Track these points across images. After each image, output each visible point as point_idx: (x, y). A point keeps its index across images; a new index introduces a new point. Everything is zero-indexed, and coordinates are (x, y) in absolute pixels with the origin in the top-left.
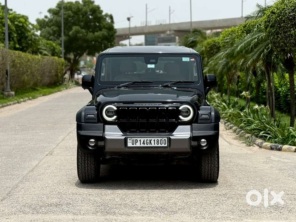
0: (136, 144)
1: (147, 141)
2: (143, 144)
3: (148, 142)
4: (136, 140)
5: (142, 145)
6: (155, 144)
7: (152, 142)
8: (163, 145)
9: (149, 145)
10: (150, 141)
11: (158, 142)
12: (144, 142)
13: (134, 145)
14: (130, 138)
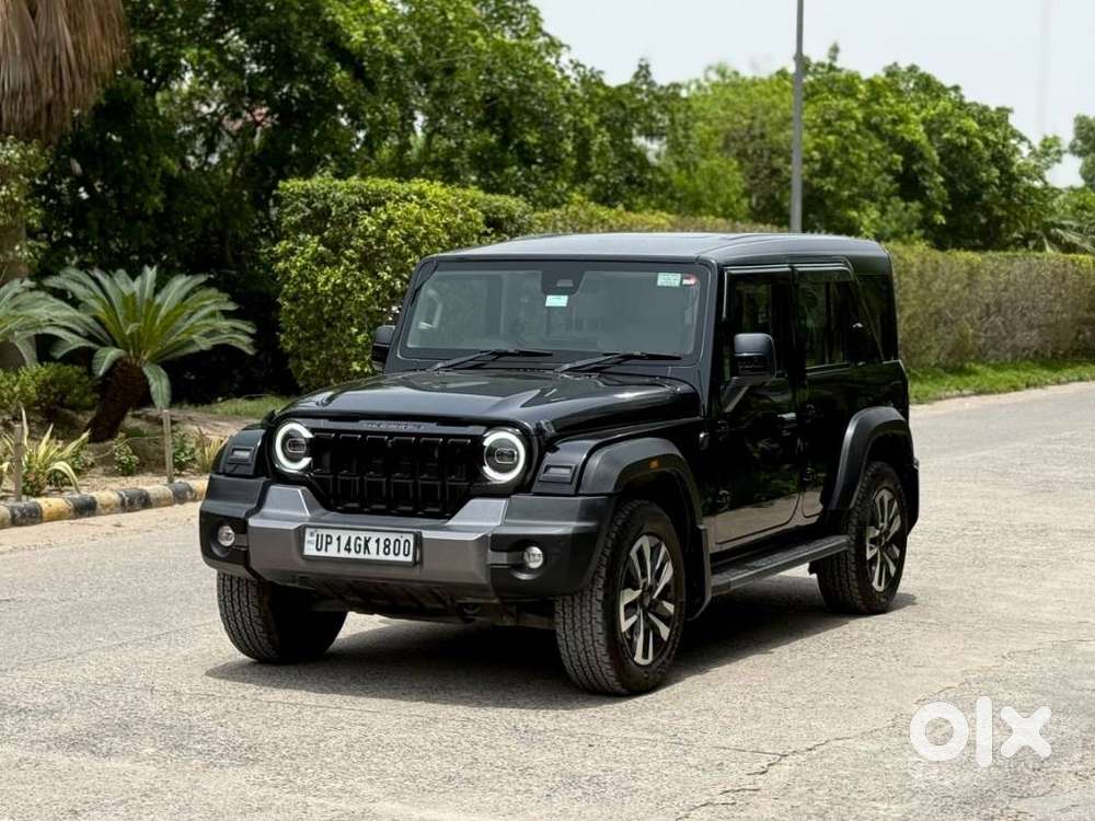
0: (326, 550)
1: (358, 542)
2: (346, 549)
3: (360, 546)
4: (327, 536)
5: (343, 554)
6: (378, 553)
7: (373, 545)
8: (401, 558)
9: (361, 556)
10: (367, 542)
11: (388, 546)
12: (349, 543)
13: (322, 553)
14: (312, 530)
